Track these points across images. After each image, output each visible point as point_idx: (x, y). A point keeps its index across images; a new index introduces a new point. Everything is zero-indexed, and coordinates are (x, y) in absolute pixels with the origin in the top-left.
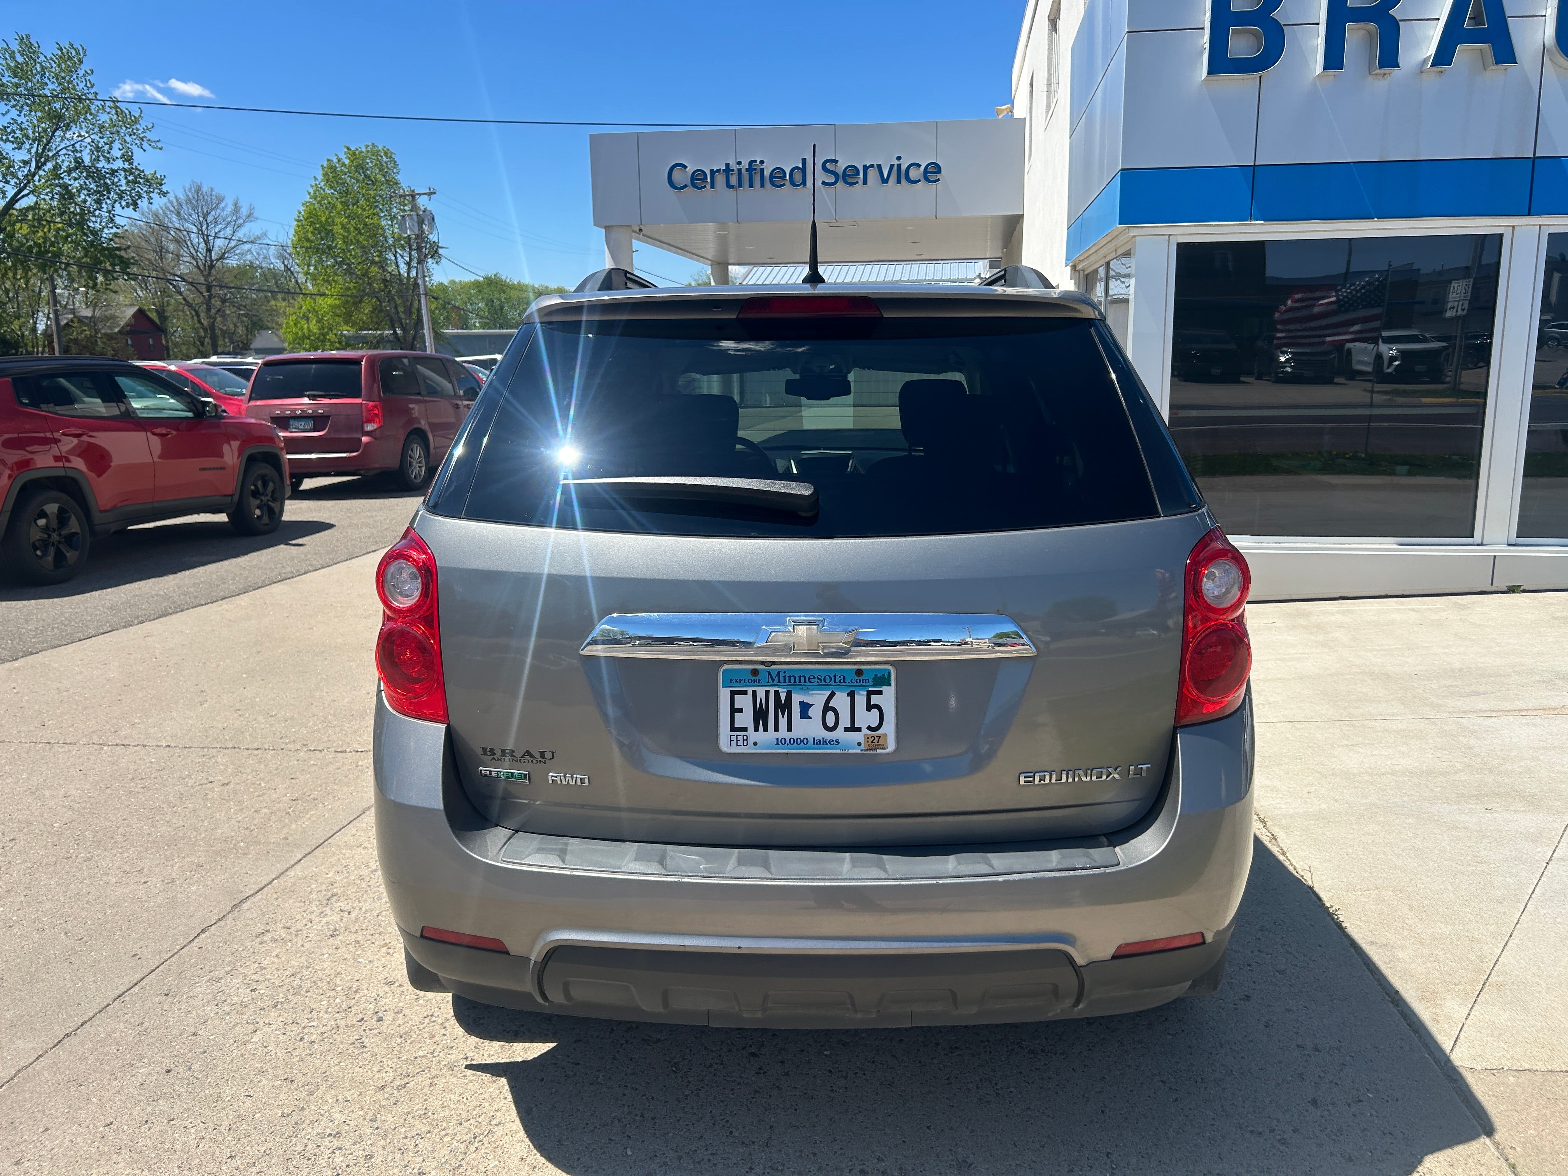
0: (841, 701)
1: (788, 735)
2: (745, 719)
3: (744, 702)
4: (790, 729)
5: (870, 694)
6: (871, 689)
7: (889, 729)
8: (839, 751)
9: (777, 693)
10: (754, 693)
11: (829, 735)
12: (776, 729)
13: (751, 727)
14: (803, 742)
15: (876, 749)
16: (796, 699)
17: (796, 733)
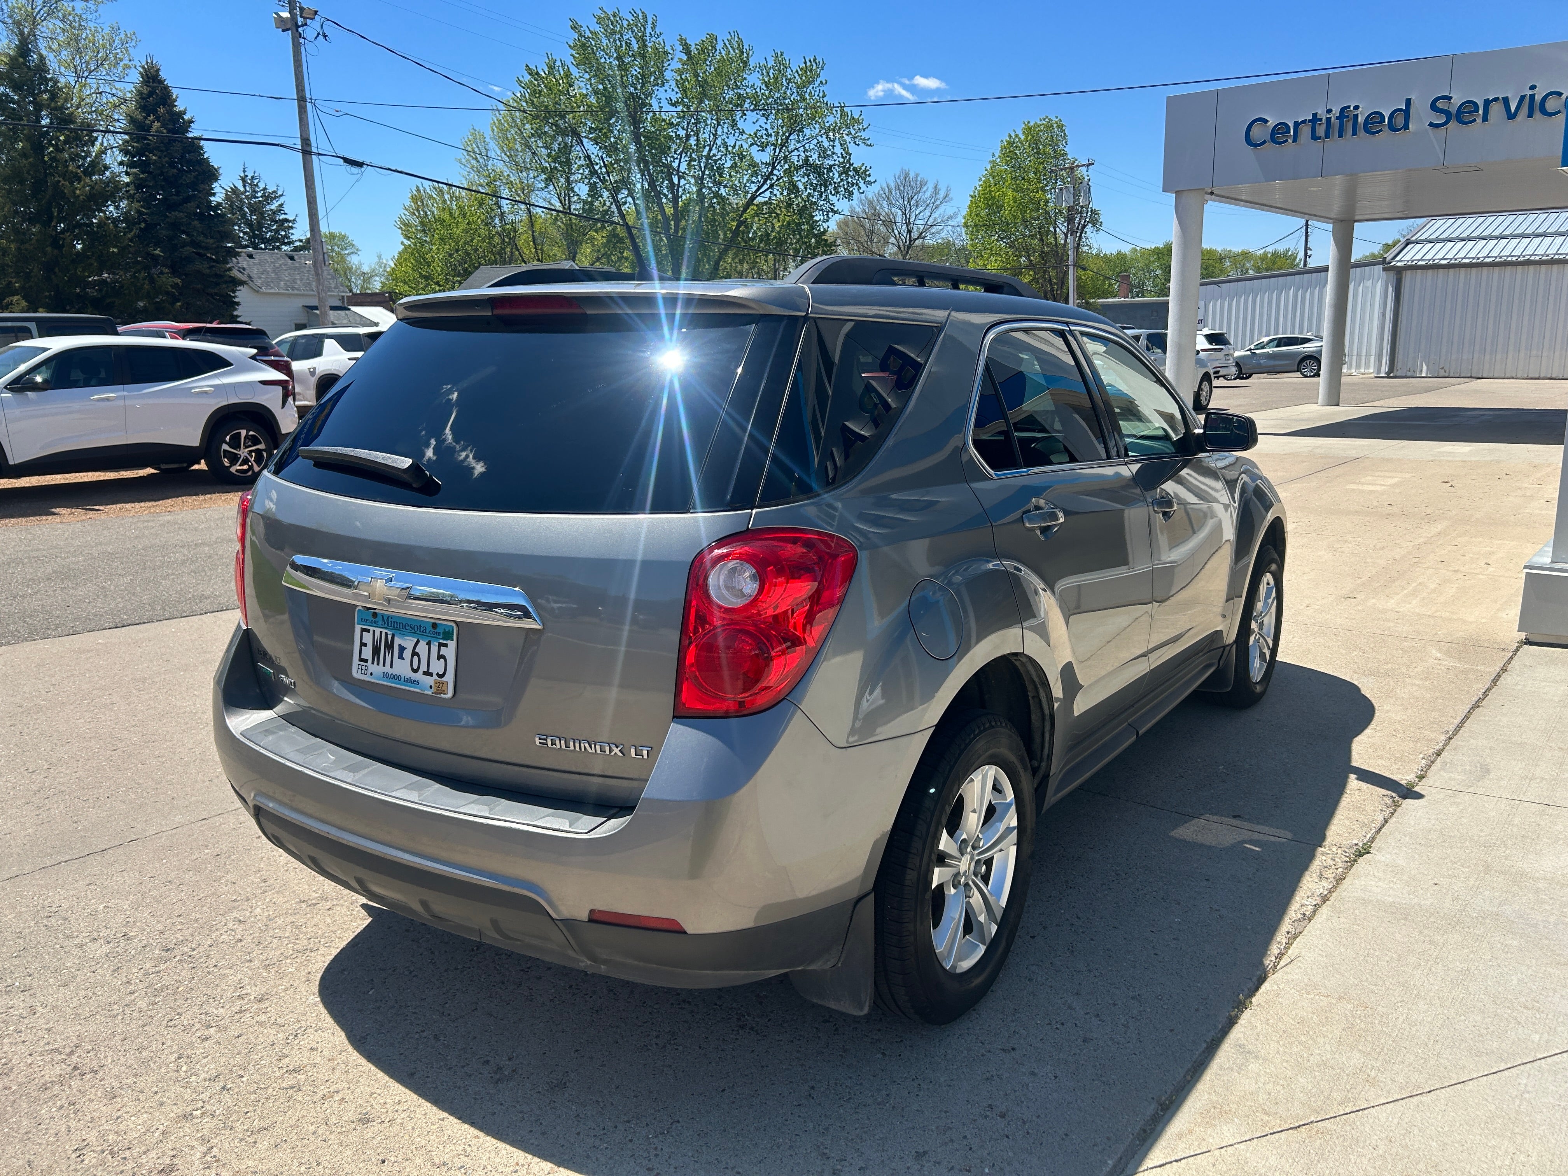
0: (422, 648)
1: (390, 671)
2: (367, 653)
3: (368, 638)
4: (391, 667)
5: (441, 645)
6: (441, 641)
7: (450, 678)
8: (418, 690)
9: (386, 634)
10: (374, 631)
11: (414, 676)
12: (384, 665)
13: (370, 661)
14: (396, 678)
15: (440, 694)
16: (398, 641)
17: (396, 671)
